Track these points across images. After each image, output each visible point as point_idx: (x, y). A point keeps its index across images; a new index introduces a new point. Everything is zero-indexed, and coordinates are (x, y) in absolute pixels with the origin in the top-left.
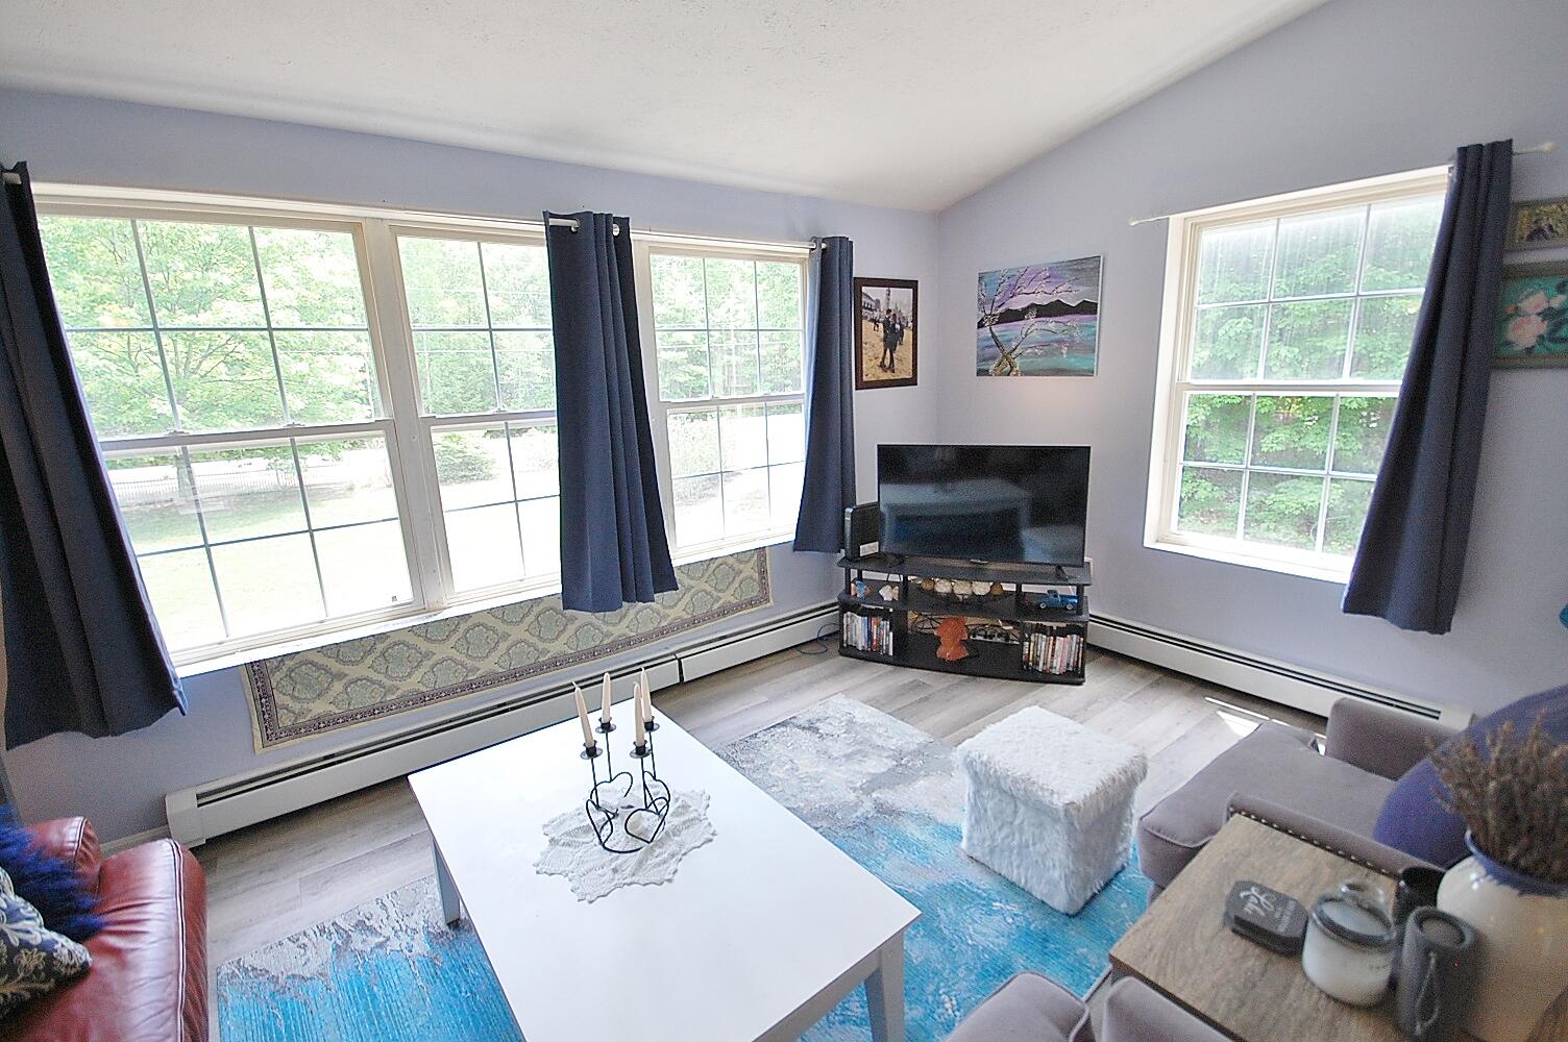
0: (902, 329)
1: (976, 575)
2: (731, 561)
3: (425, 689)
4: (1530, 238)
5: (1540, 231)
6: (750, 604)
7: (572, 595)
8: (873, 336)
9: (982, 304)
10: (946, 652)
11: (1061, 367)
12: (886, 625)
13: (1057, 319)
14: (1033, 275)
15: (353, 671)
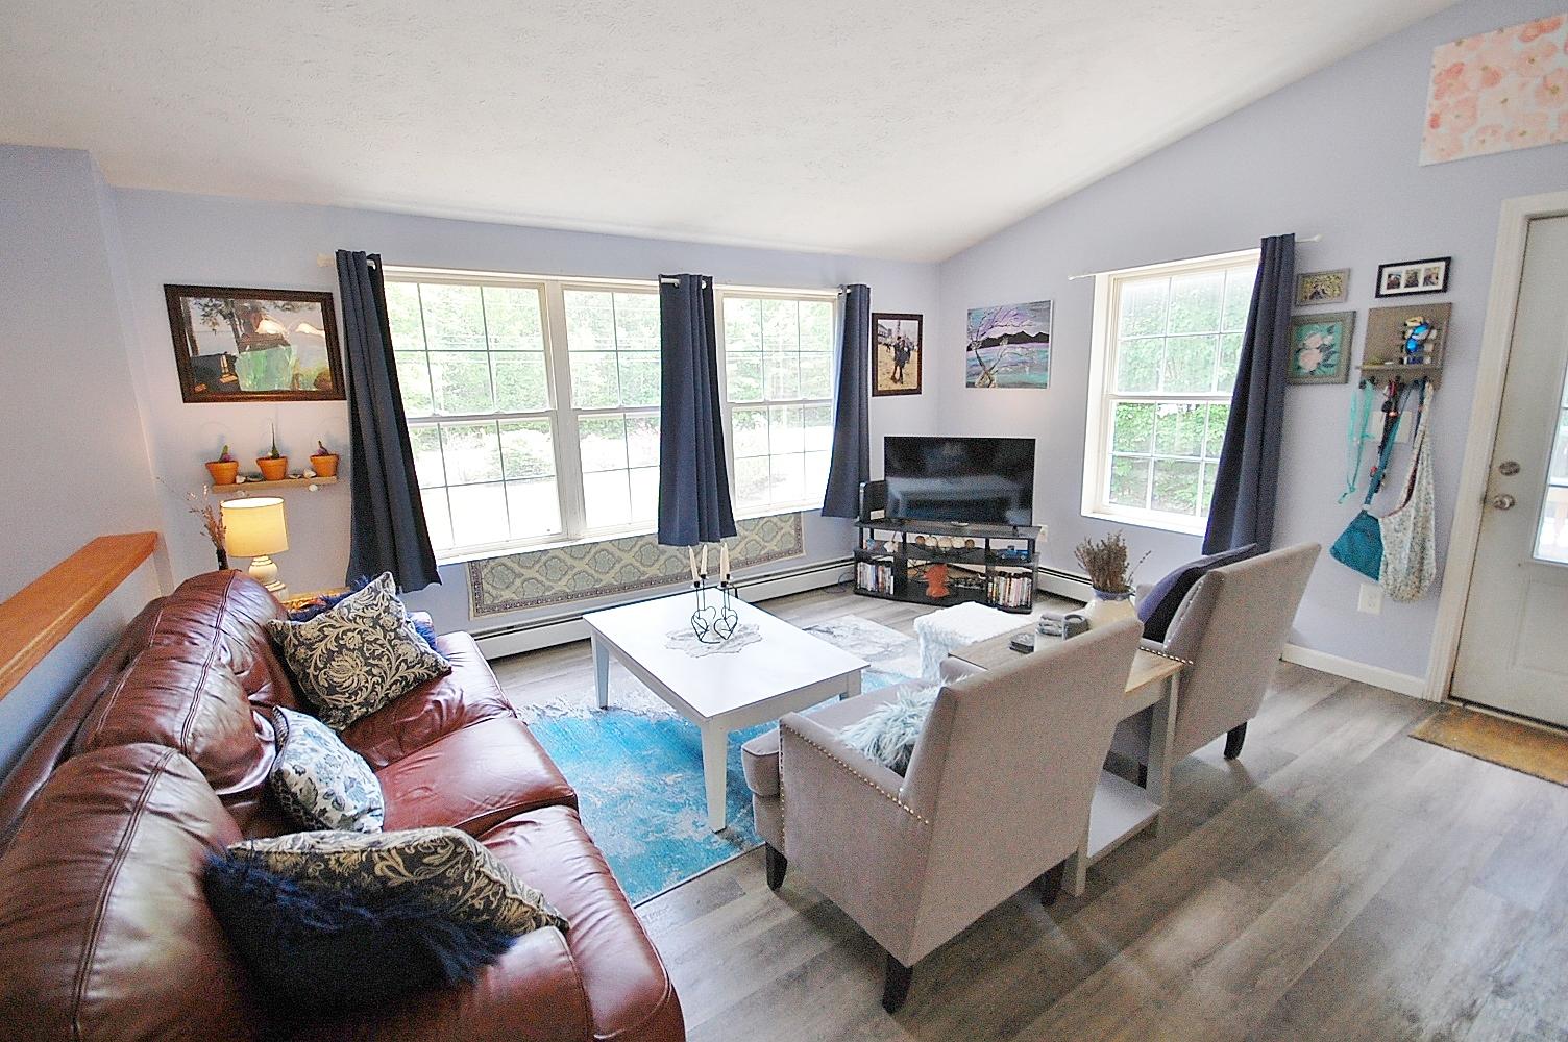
0: (909, 350)
1: (958, 533)
2: (775, 520)
3: (568, 590)
4: (1312, 297)
5: (1316, 293)
6: (788, 553)
7: (664, 535)
8: (886, 357)
9: (970, 333)
10: (932, 591)
11: (1023, 381)
12: (888, 570)
13: (1021, 345)
14: (1004, 312)
15: (528, 573)
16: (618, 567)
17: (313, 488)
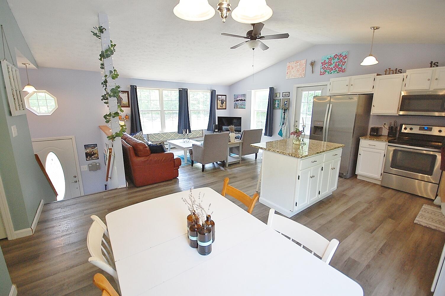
0: (224, 101)
2: (198, 131)
4: (276, 96)
6: (201, 137)
7: (179, 132)
9: (234, 99)
11: (242, 107)
13: (242, 101)
14: (239, 95)
15: (156, 137)
16: (171, 137)
17: (125, 121)
